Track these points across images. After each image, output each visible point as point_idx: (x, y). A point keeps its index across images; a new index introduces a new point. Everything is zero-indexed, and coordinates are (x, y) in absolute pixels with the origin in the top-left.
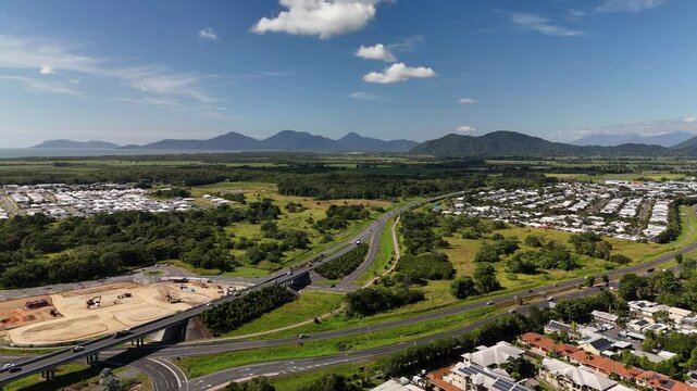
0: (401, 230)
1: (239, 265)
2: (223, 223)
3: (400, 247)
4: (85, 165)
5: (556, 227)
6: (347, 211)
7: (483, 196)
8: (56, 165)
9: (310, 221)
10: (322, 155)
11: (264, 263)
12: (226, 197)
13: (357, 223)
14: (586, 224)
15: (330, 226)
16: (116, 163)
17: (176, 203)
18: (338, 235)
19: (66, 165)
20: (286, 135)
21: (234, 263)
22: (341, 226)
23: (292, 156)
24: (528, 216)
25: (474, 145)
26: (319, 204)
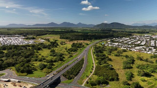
0: (94, 53)
1: (36, 70)
2: (39, 49)
3: (95, 61)
4: (15, 30)
5: (142, 51)
6: (77, 45)
7: (115, 39)
8: (8, 30)
9: (66, 49)
10: (73, 28)
11: (45, 70)
12: (45, 39)
13: (80, 49)
14: (150, 50)
15: (72, 51)
16: (23, 29)
17: (30, 41)
18: (74, 54)
19: (10, 30)
20: (65, 23)
21: (33, 69)
22: (75, 51)
23: (66, 28)
24: (130, 47)
25: (108, 26)
26: (70, 42)
